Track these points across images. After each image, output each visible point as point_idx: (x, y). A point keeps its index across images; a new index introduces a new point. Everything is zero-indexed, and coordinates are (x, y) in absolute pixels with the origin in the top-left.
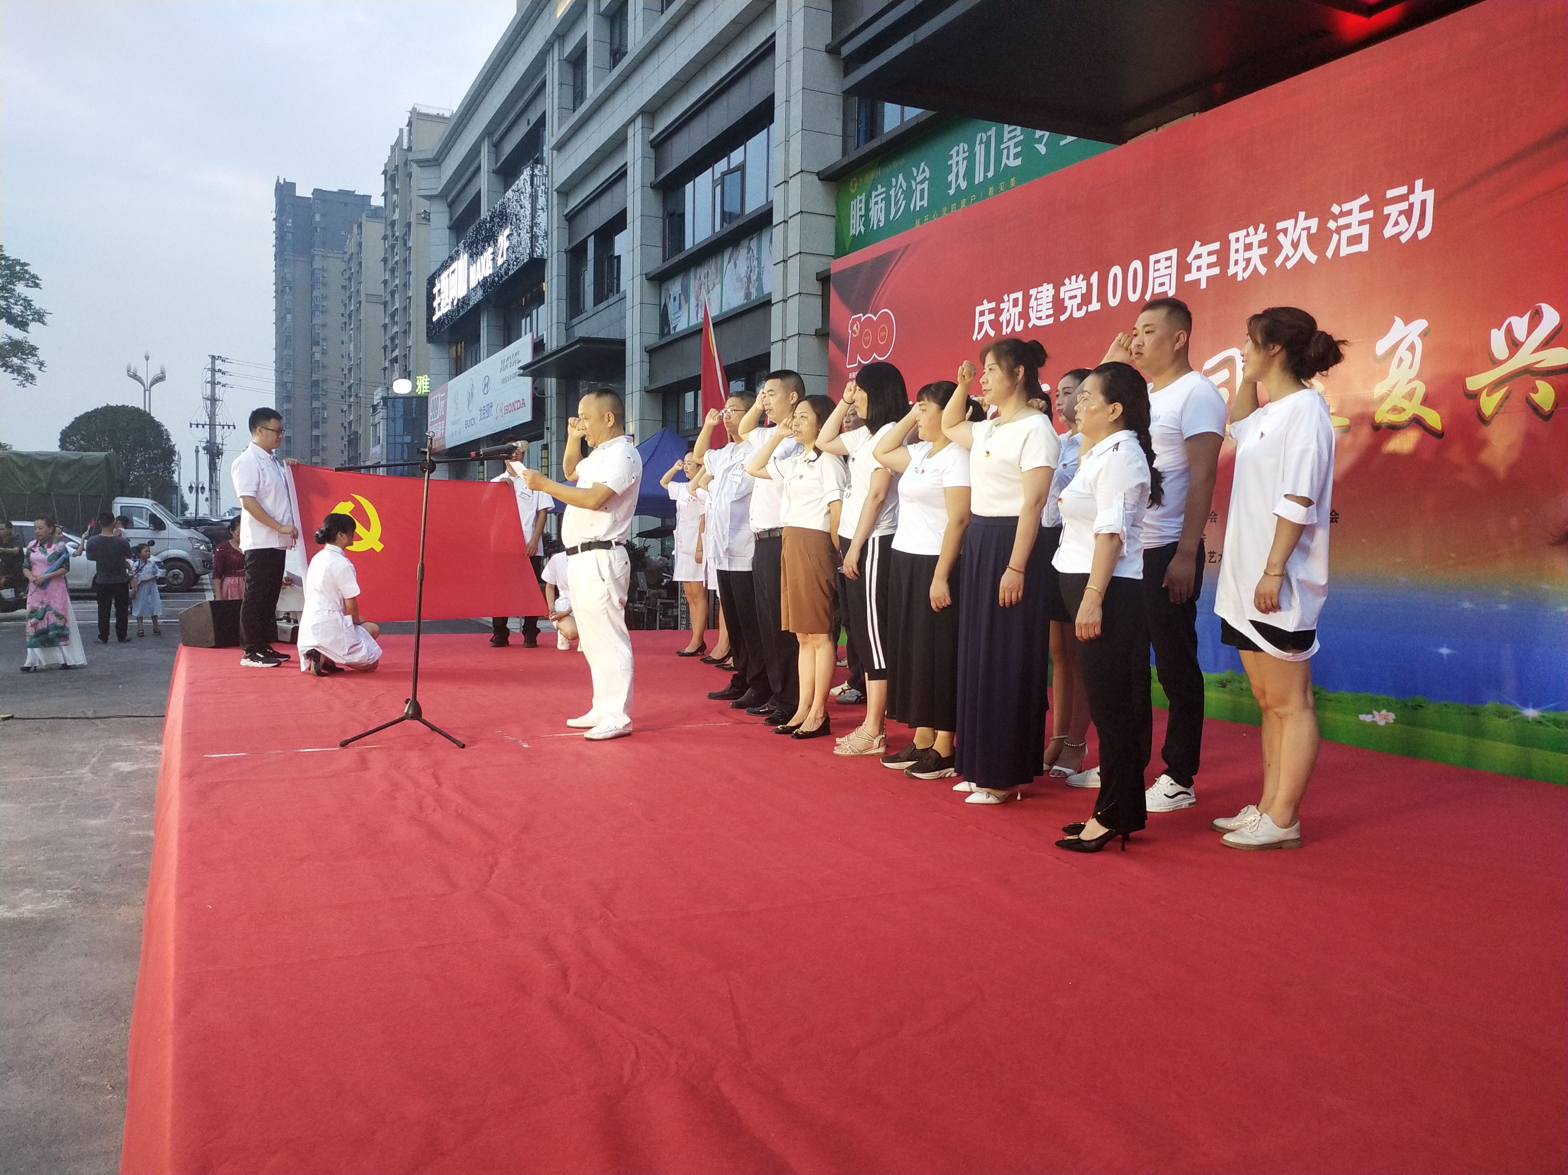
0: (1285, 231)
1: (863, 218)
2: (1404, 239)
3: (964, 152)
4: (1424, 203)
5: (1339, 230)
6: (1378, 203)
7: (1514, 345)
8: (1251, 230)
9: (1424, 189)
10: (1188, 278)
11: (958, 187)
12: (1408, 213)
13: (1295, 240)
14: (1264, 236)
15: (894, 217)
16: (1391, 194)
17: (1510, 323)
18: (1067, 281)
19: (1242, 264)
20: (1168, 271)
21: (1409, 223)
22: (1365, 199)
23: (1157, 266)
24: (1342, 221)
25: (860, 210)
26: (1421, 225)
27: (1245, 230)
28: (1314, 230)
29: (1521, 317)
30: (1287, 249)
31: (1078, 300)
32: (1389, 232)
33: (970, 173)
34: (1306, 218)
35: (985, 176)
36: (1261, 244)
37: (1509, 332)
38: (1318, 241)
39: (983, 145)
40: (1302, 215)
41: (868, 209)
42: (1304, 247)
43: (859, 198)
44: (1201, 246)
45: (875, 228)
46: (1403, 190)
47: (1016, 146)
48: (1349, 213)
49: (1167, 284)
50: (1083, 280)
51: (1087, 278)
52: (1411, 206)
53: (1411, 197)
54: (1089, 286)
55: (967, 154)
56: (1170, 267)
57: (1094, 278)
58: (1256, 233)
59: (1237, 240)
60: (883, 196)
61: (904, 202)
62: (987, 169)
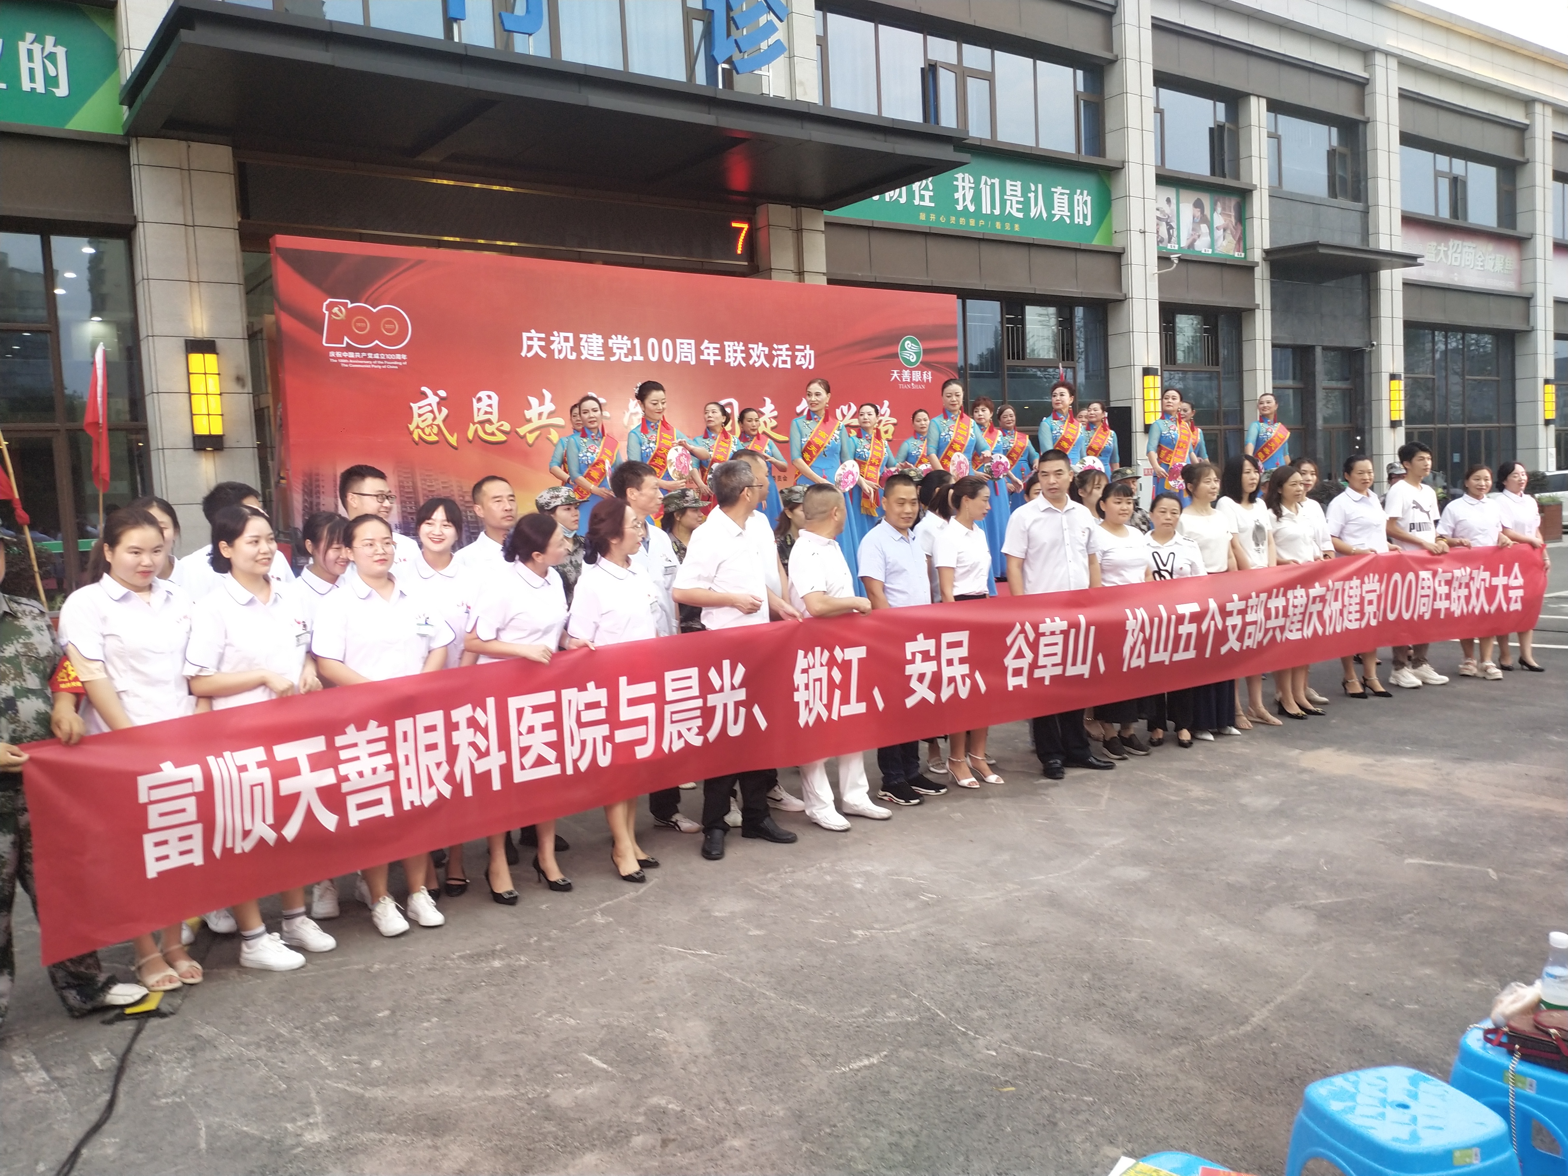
0: (753, 349)
2: (804, 366)
4: (810, 355)
5: (778, 356)
6: (792, 349)
8: (736, 343)
9: (810, 350)
10: (702, 357)
12: (805, 357)
13: (758, 355)
14: (743, 348)
16: (797, 347)
18: (613, 337)
19: (733, 359)
20: (689, 350)
21: (805, 361)
22: (787, 346)
23: (682, 346)
24: (779, 352)
26: (810, 363)
27: (733, 343)
28: (766, 353)
30: (755, 358)
31: (625, 351)
32: (798, 363)
34: (762, 346)
36: (742, 352)
38: (770, 358)
40: (760, 344)
42: (763, 359)
44: (708, 343)
46: (802, 347)
48: (781, 350)
49: (689, 357)
50: (627, 339)
51: (631, 339)
52: (806, 354)
53: (805, 351)
54: (633, 345)
56: (691, 349)
57: (637, 341)
58: (738, 346)
59: (729, 346)
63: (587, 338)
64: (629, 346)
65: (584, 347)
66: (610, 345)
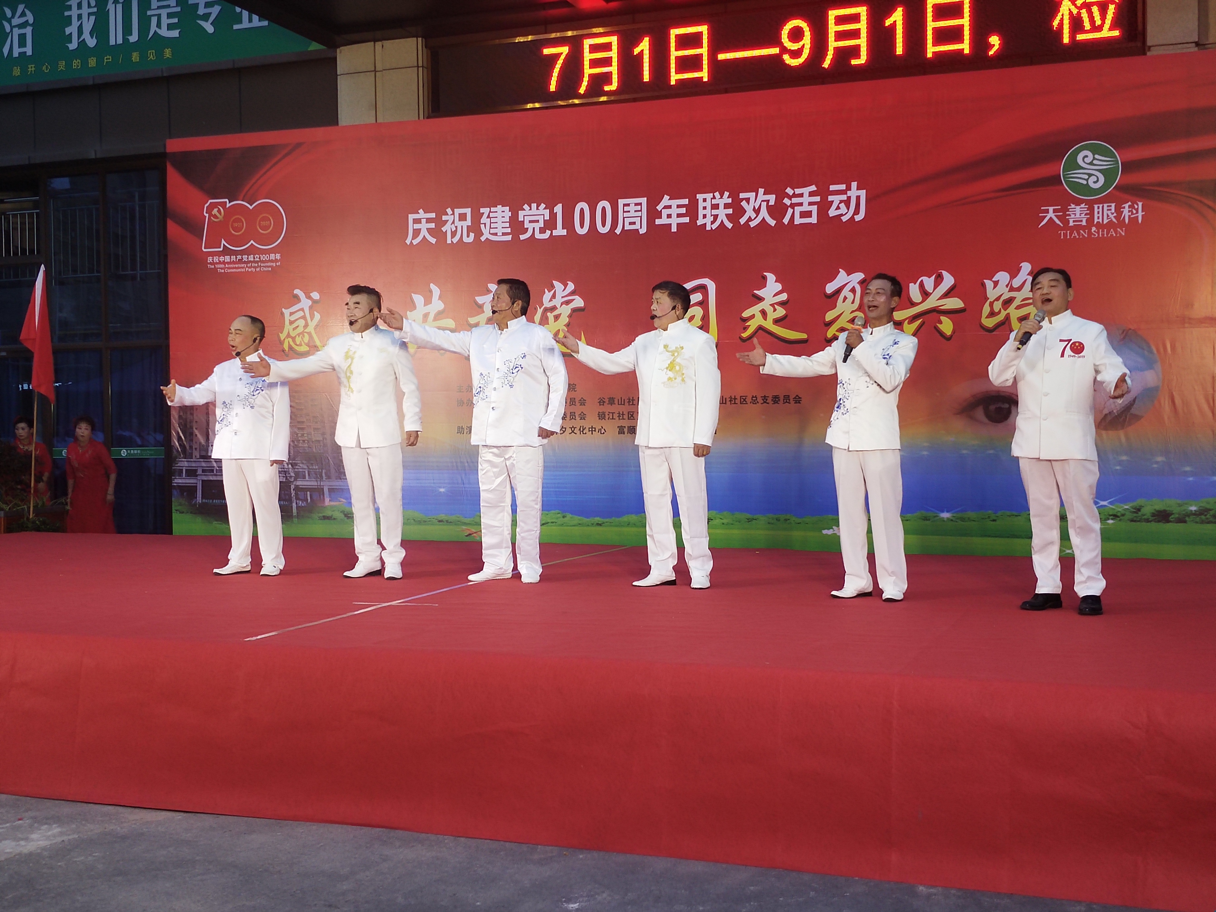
0: (748, 200)
2: (844, 219)
3: (89, 6)
4: (858, 198)
5: (793, 206)
6: (823, 192)
7: (926, 294)
8: (717, 194)
9: (858, 188)
10: (658, 222)
11: (82, 43)
12: (847, 203)
13: (756, 208)
14: (730, 201)
16: (833, 188)
17: (922, 280)
18: (526, 207)
19: (710, 219)
20: (639, 214)
21: (848, 209)
22: (813, 188)
23: (626, 209)
24: (795, 200)
26: (857, 212)
27: (712, 194)
28: (772, 203)
29: (929, 277)
30: (750, 213)
31: (541, 225)
32: (832, 213)
33: (100, 31)
34: (765, 194)
35: (125, 39)
36: (726, 206)
38: (777, 211)
39: (119, 7)
40: (761, 191)
42: (764, 213)
44: (669, 199)
46: (843, 187)
47: (169, 16)
48: (801, 195)
49: (638, 223)
50: (545, 208)
51: (550, 207)
52: (849, 198)
53: (848, 192)
54: (553, 215)
55: (95, 10)
56: (641, 211)
57: (558, 209)
58: (721, 198)
59: (705, 200)
62: (127, 30)
63: (490, 212)
64: (547, 217)
65: (485, 224)
66: (521, 219)
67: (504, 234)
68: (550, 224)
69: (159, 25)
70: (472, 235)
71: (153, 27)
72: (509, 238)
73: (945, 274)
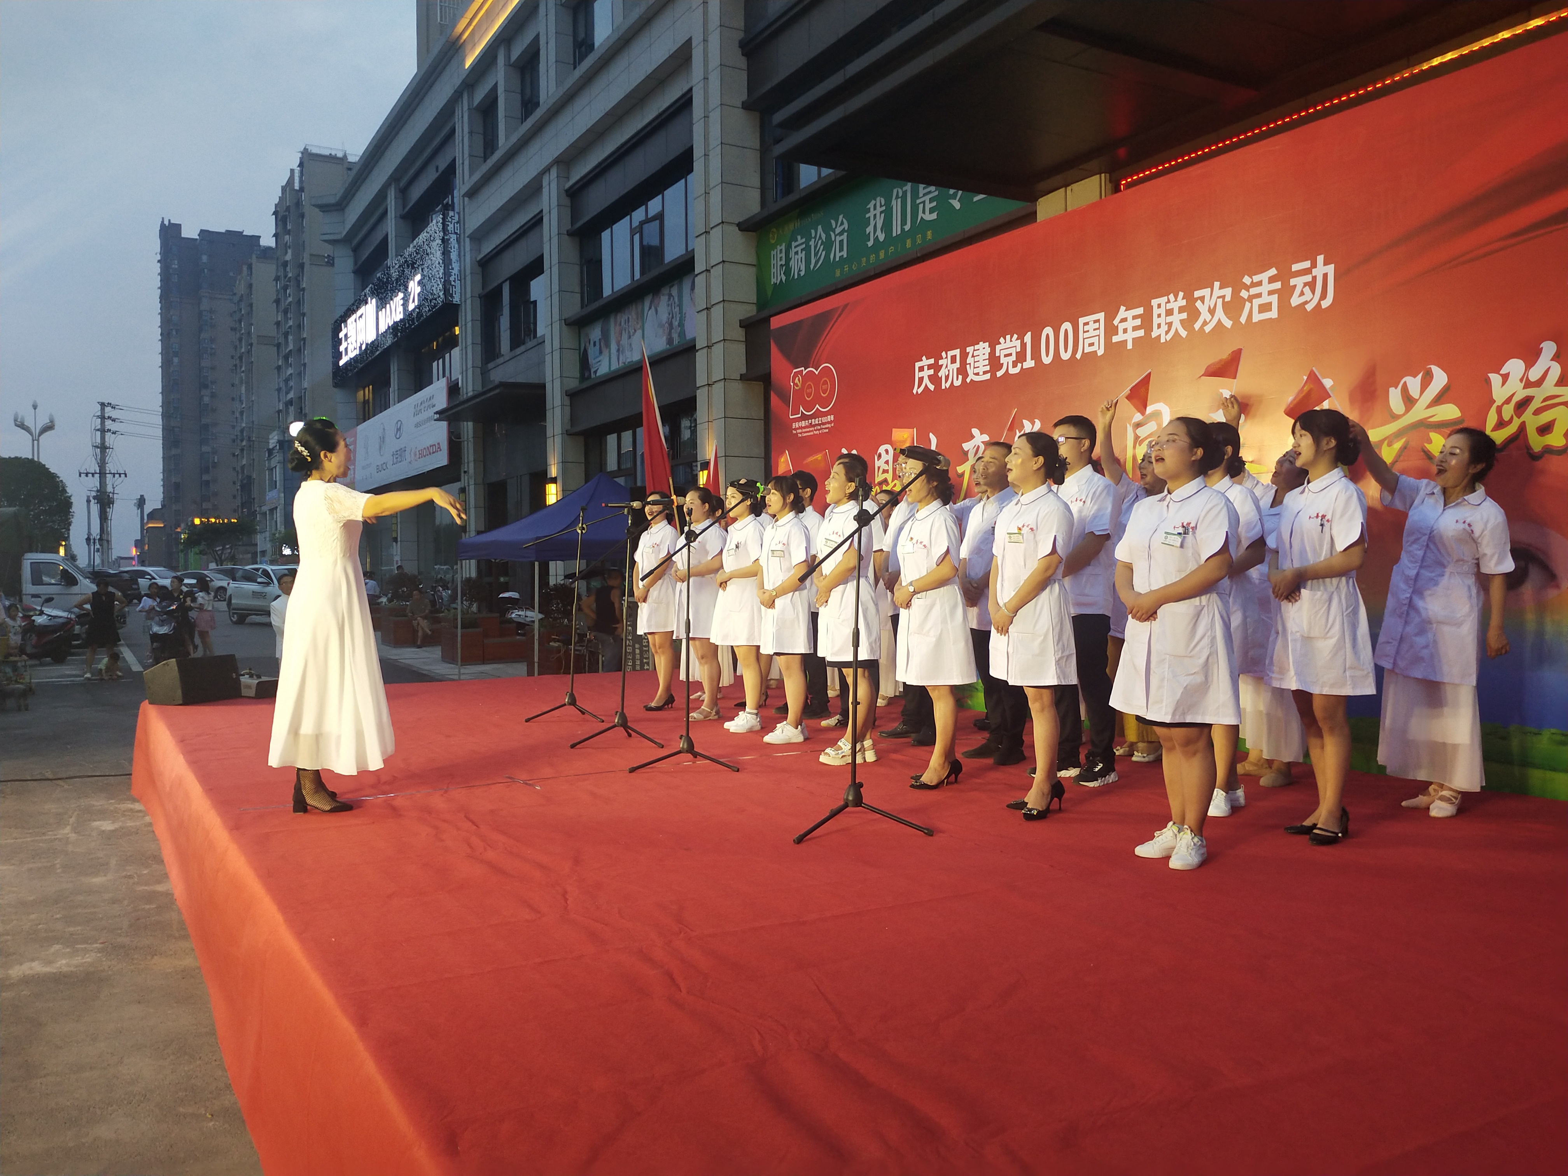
0: (1202, 299)
1: (784, 268)
2: (1309, 307)
3: (881, 206)
4: (1325, 276)
5: (1251, 298)
6: (1284, 276)
7: (1409, 401)
8: (1171, 297)
9: (1325, 264)
10: (1115, 339)
11: (876, 239)
12: (1312, 285)
13: (1212, 308)
14: (1184, 303)
15: (815, 266)
16: (1296, 267)
17: (1405, 382)
18: (1002, 340)
19: (1164, 328)
20: (1097, 332)
21: (1313, 293)
22: (1273, 271)
23: (1086, 328)
24: (1253, 291)
25: (781, 260)
26: (1324, 296)
27: (1166, 298)
28: (1228, 298)
29: (1415, 377)
30: (1205, 315)
31: (1014, 358)
32: (1295, 301)
33: (887, 226)
34: (1220, 288)
35: (902, 229)
36: (1181, 310)
37: (1405, 390)
38: (1233, 307)
39: (899, 200)
40: (1217, 284)
41: (788, 259)
42: (1220, 313)
43: (779, 248)
44: (1126, 310)
45: (796, 277)
46: (1307, 264)
47: (931, 201)
48: (1260, 284)
49: (1096, 344)
50: (1017, 339)
51: (1021, 338)
52: (1314, 278)
53: (1313, 270)
54: (1023, 345)
55: (884, 208)
56: (1099, 329)
57: (1028, 338)
58: (1176, 300)
59: (1159, 306)
60: (804, 246)
61: (824, 253)
62: (904, 222)
63: (974, 350)
64: (1019, 349)
65: (970, 364)
66: (997, 354)
67: (985, 373)
68: (1021, 357)
69: (924, 212)
70: (960, 377)
71: (920, 214)
72: (988, 376)
73: (1436, 371)
